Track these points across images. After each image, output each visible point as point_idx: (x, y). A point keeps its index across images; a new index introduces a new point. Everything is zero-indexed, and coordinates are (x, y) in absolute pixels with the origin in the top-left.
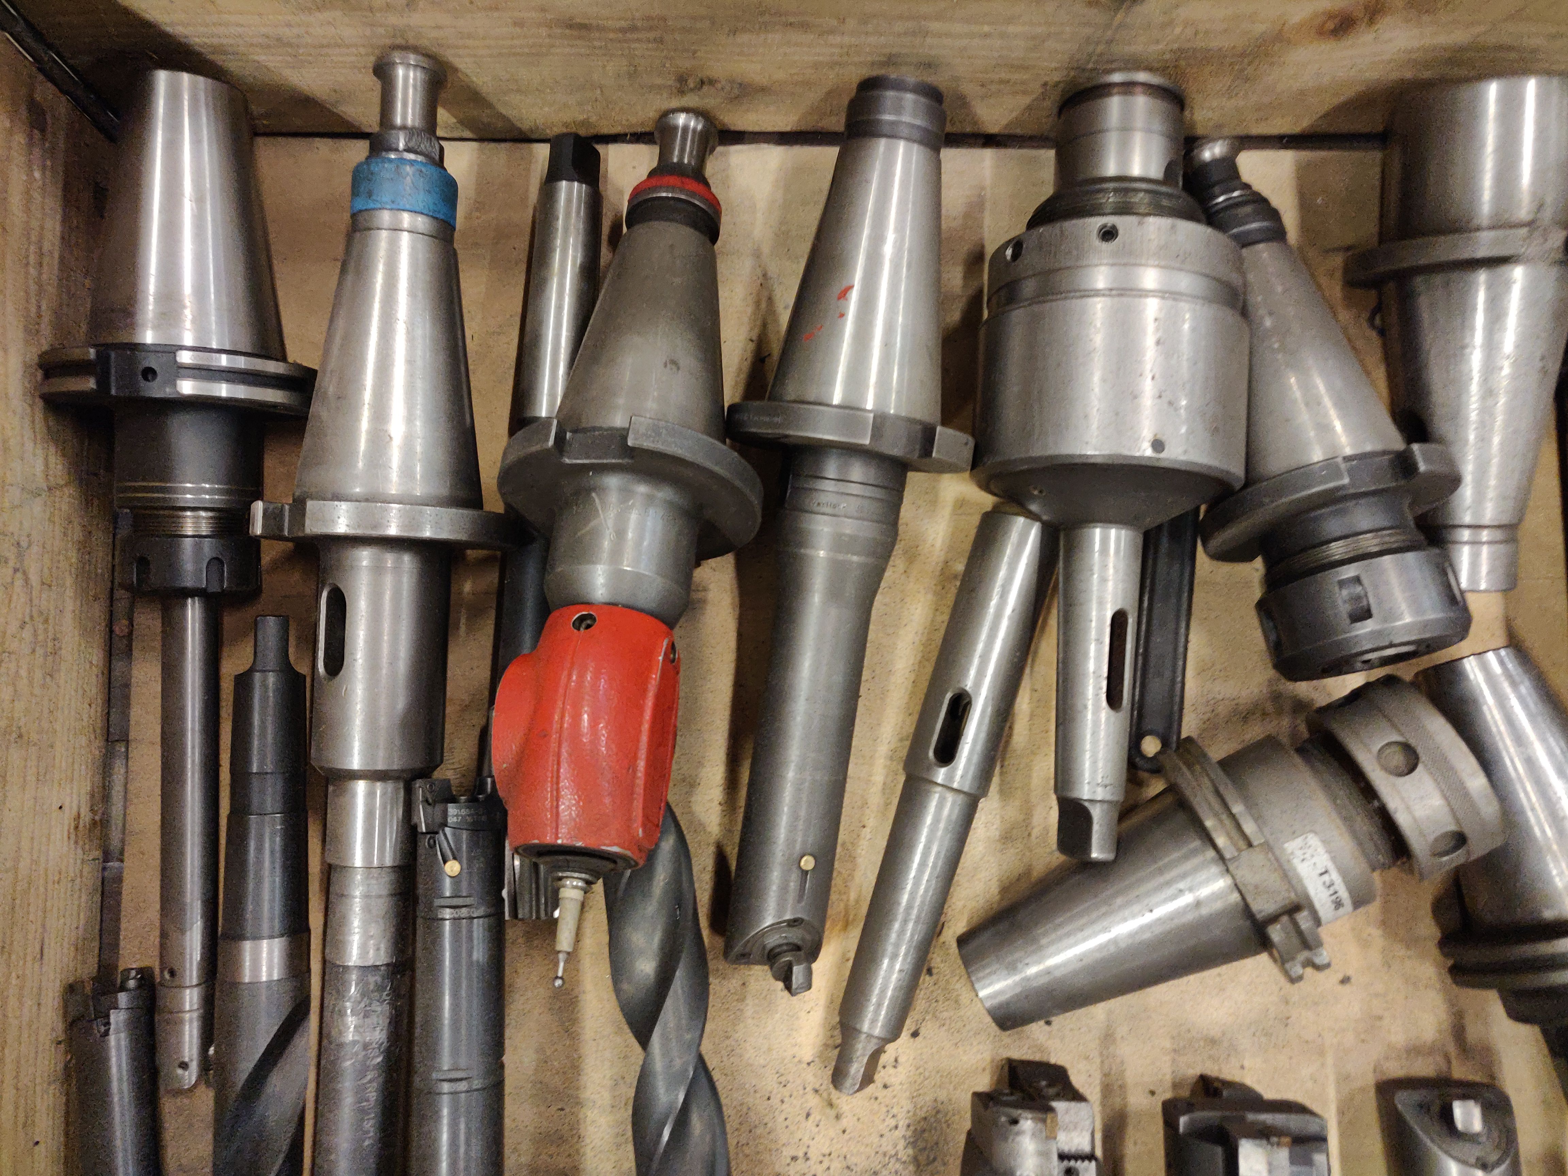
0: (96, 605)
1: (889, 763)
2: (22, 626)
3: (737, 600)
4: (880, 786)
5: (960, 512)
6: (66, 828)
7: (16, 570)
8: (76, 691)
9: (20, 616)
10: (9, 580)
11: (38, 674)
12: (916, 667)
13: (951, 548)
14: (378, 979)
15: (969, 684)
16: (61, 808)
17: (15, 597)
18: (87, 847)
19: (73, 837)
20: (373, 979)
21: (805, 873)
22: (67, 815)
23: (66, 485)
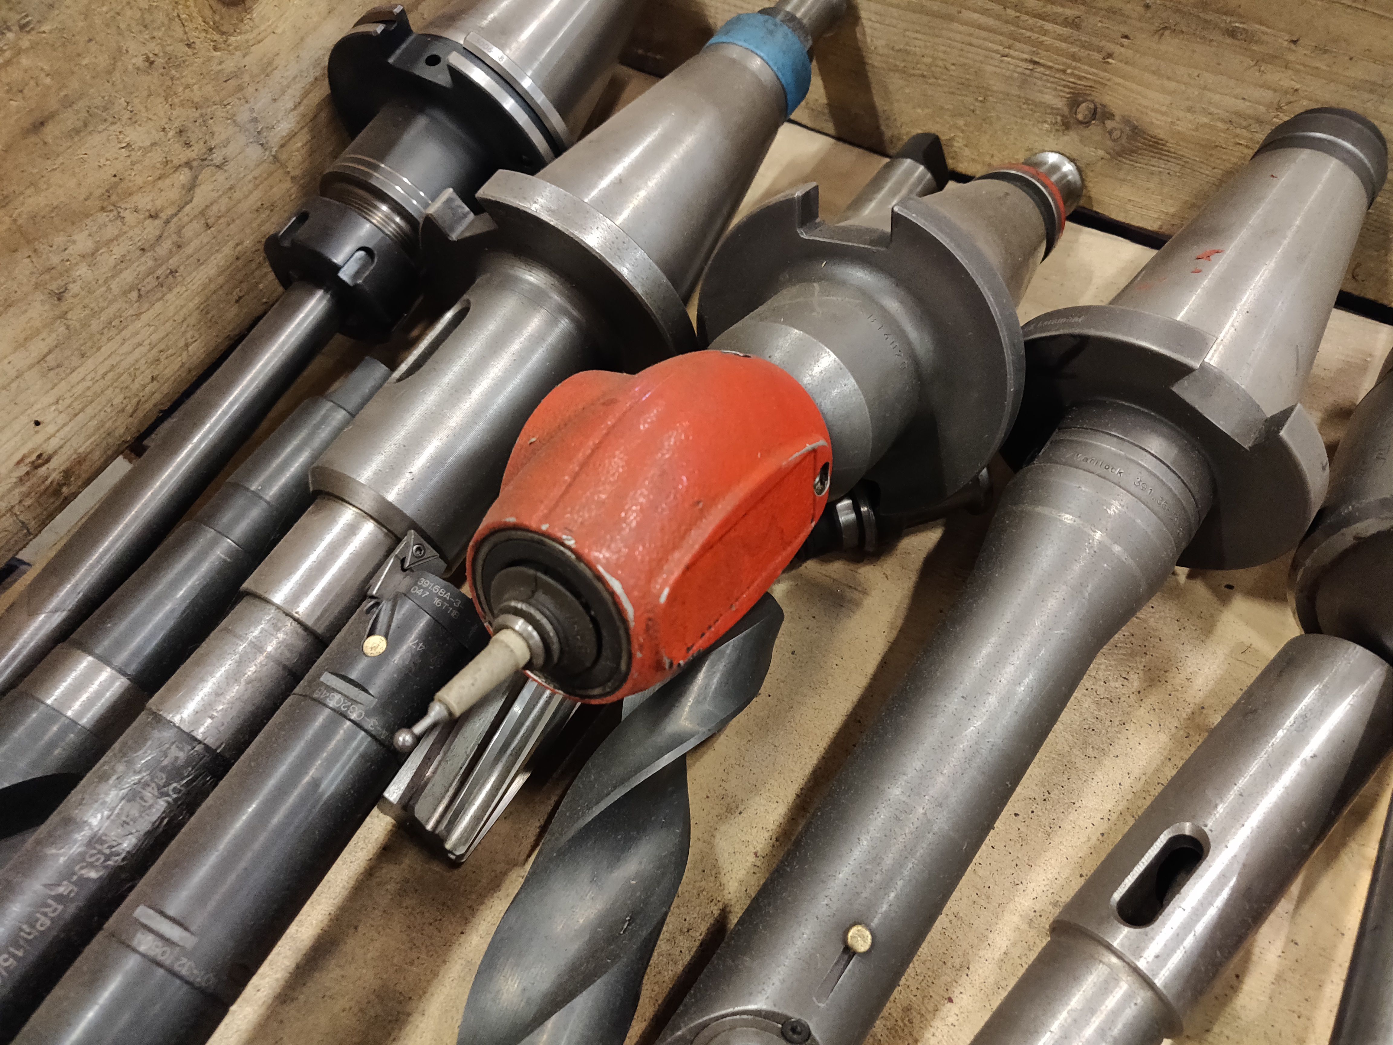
0: (234, 310)
1: (1024, 926)
2: (153, 216)
3: (899, 622)
4: (998, 954)
5: (1242, 657)
6: (24, 451)
7: (188, 164)
8: (152, 346)
9: (159, 203)
10: (176, 162)
11: (128, 276)
12: (1114, 817)
13: (1213, 693)
14: (182, 756)
15: (1211, 824)
16: (37, 423)
17: (168, 182)
18: (28, 502)
19: (24, 469)
20: (179, 754)
21: (849, 952)
22: (39, 438)
23: (293, 178)
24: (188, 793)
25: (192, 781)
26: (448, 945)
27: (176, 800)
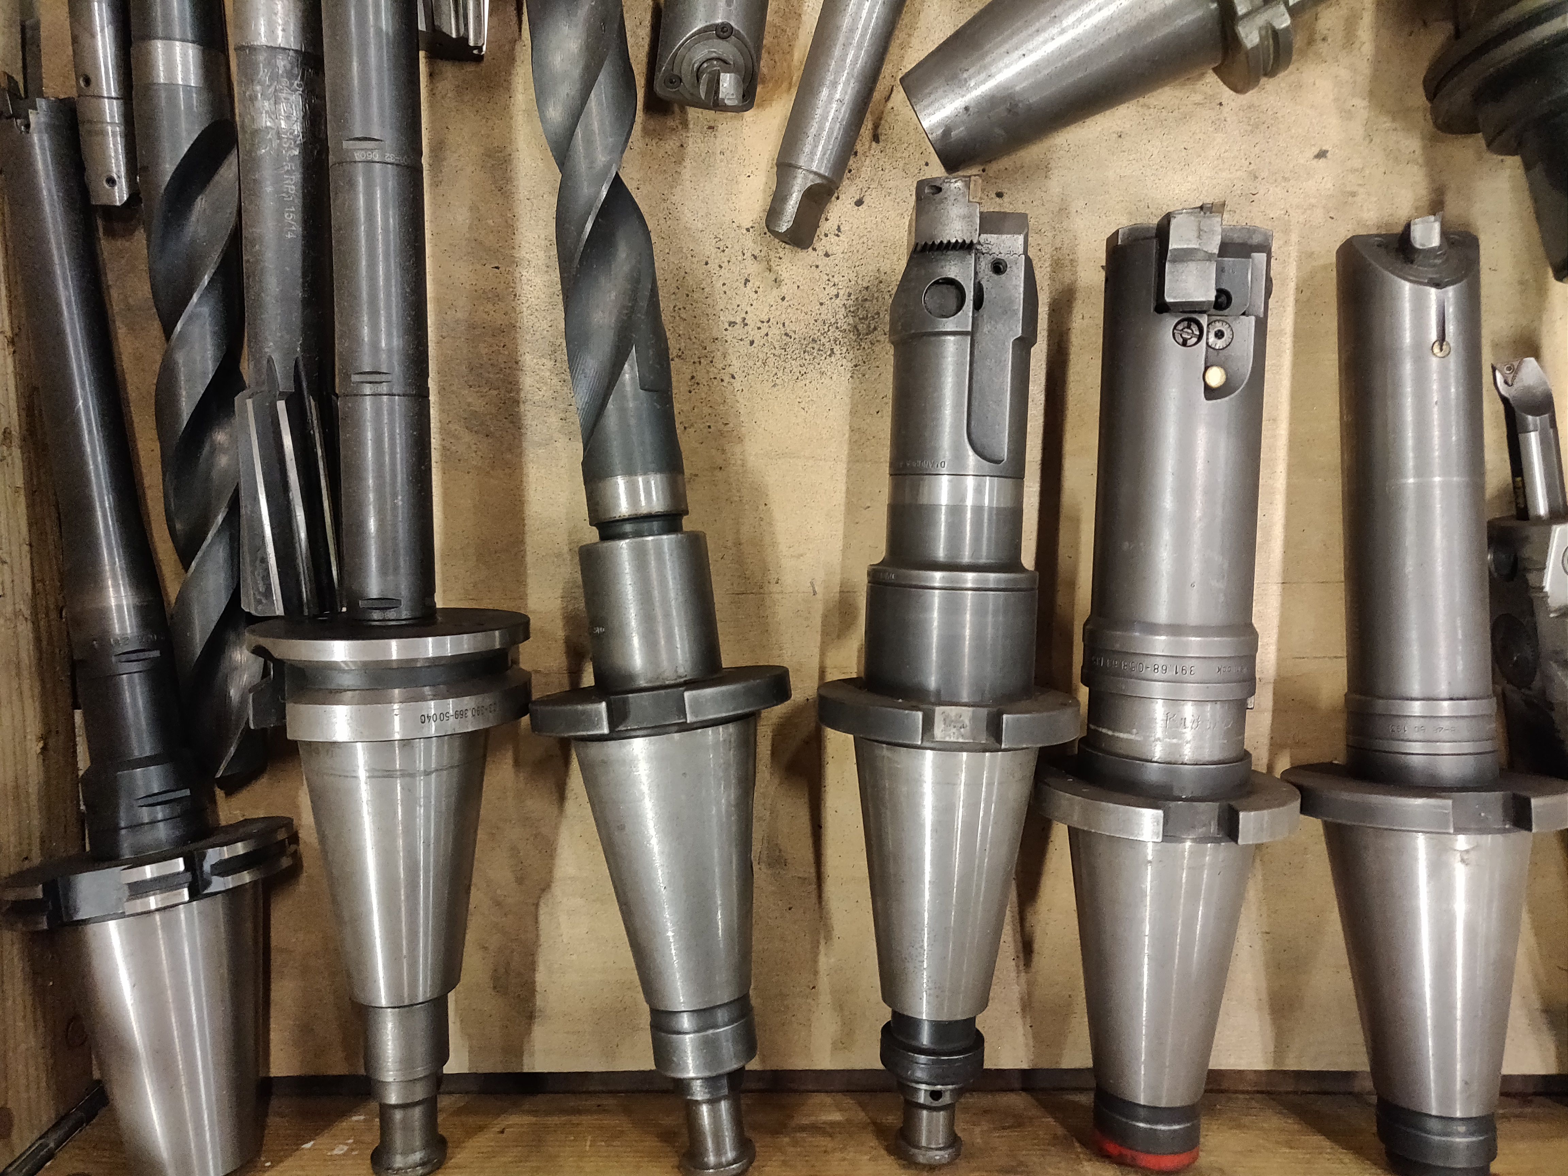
14: (286, 62)
24: (306, 85)
25: (303, 75)
27: (303, 92)
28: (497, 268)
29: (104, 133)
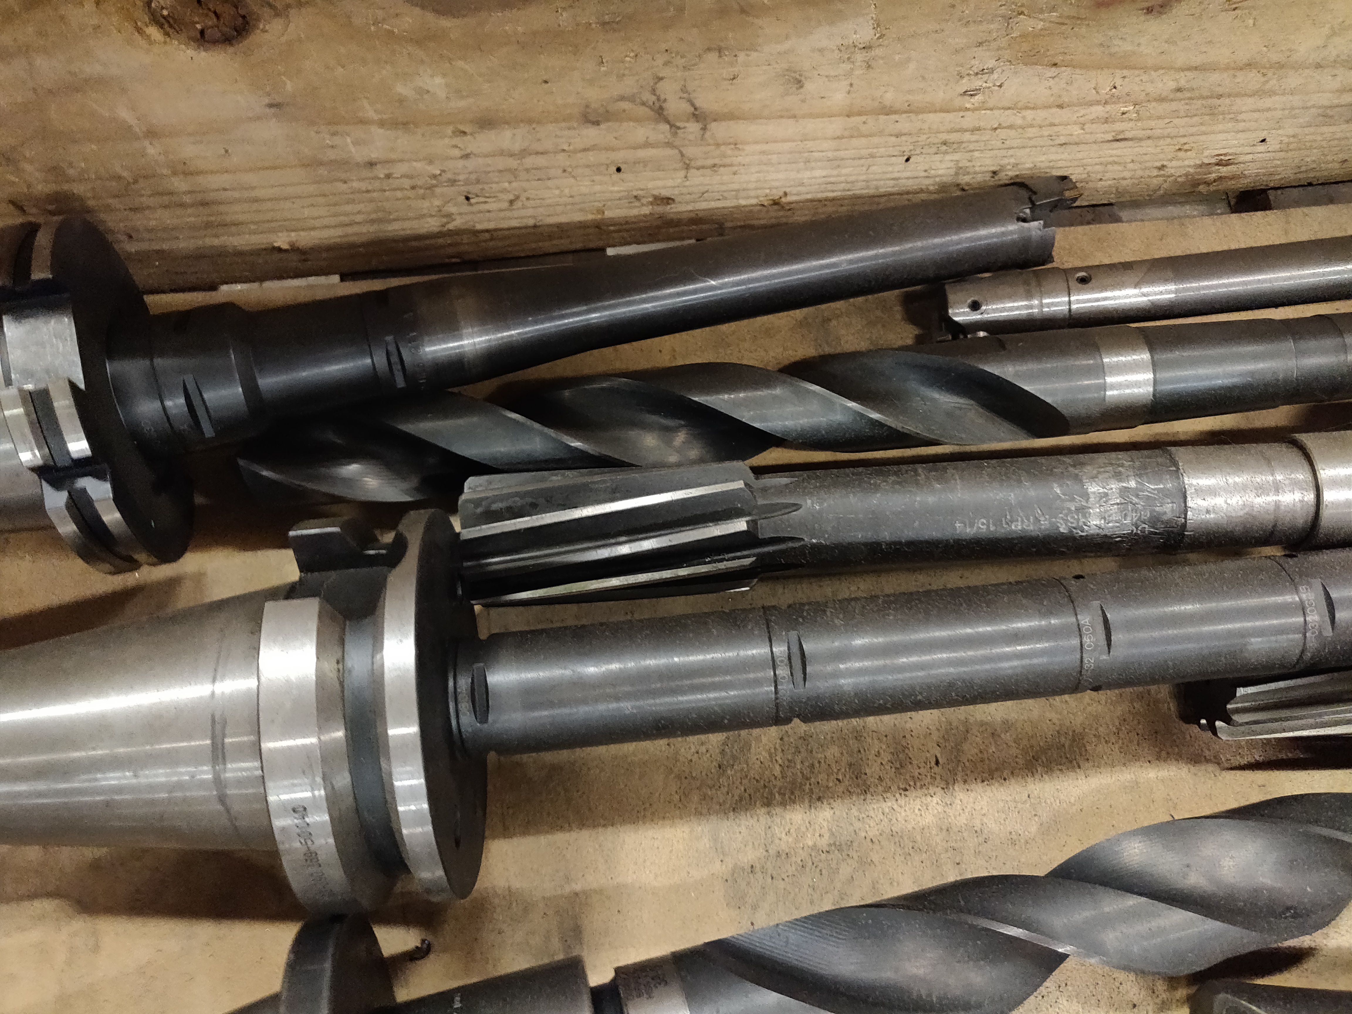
14: (1169, 514)
24: (1145, 537)
25: (1156, 533)
26: (1136, 757)
27: (1136, 534)
28: (937, 763)
29: (1029, 296)
